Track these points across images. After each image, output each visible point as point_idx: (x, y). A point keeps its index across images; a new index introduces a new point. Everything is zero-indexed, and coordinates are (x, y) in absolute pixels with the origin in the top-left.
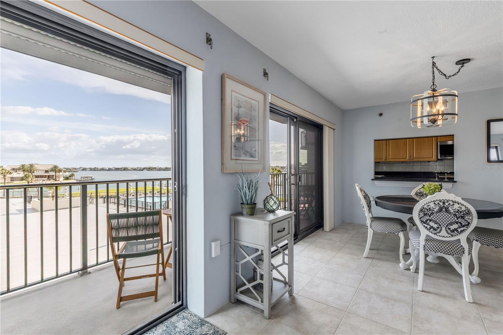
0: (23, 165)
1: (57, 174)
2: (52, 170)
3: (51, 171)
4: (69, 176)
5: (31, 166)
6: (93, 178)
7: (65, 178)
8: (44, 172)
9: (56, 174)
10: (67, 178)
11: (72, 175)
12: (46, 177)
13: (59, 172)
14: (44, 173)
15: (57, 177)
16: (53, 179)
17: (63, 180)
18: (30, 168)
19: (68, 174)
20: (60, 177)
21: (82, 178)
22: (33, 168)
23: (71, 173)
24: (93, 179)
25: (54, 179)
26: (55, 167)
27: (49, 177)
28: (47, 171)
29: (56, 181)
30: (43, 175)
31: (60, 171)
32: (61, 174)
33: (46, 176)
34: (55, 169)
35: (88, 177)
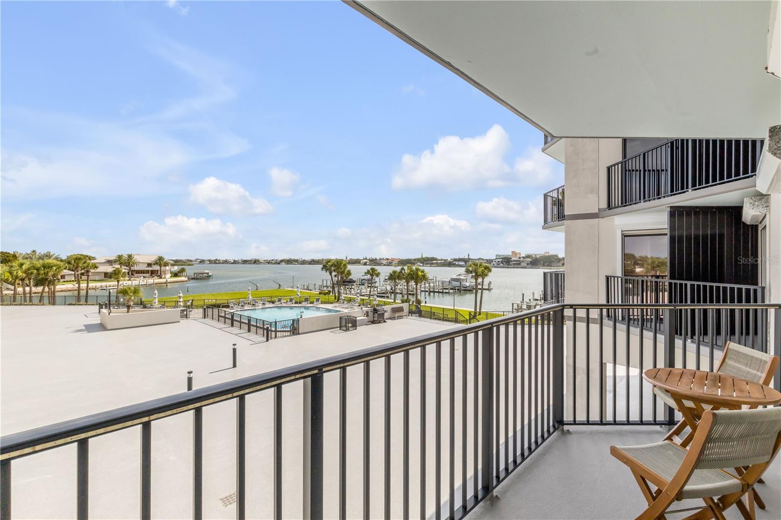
0: (119, 256)
1: (163, 268)
2: (156, 263)
3: (154, 264)
4: (179, 272)
5: (130, 256)
6: (210, 274)
7: (173, 275)
8: (147, 265)
9: (160, 268)
10: (175, 275)
11: (183, 270)
12: (149, 273)
13: (165, 266)
14: (147, 267)
15: (162, 273)
16: (157, 276)
17: (169, 277)
18: (128, 260)
19: (176, 268)
20: (166, 272)
21: (195, 275)
22: (131, 259)
23: (181, 267)
24: (210, 276)
25: (159, 276)
26: (161, 259)
27: (153, 273)
28: (149, 265)
29: (161, 278)
30: (144, 271)
31: (166, 264)
32: (167, 268)
33: (149, 271)
34: (160, 261)
35: (203, 274)
